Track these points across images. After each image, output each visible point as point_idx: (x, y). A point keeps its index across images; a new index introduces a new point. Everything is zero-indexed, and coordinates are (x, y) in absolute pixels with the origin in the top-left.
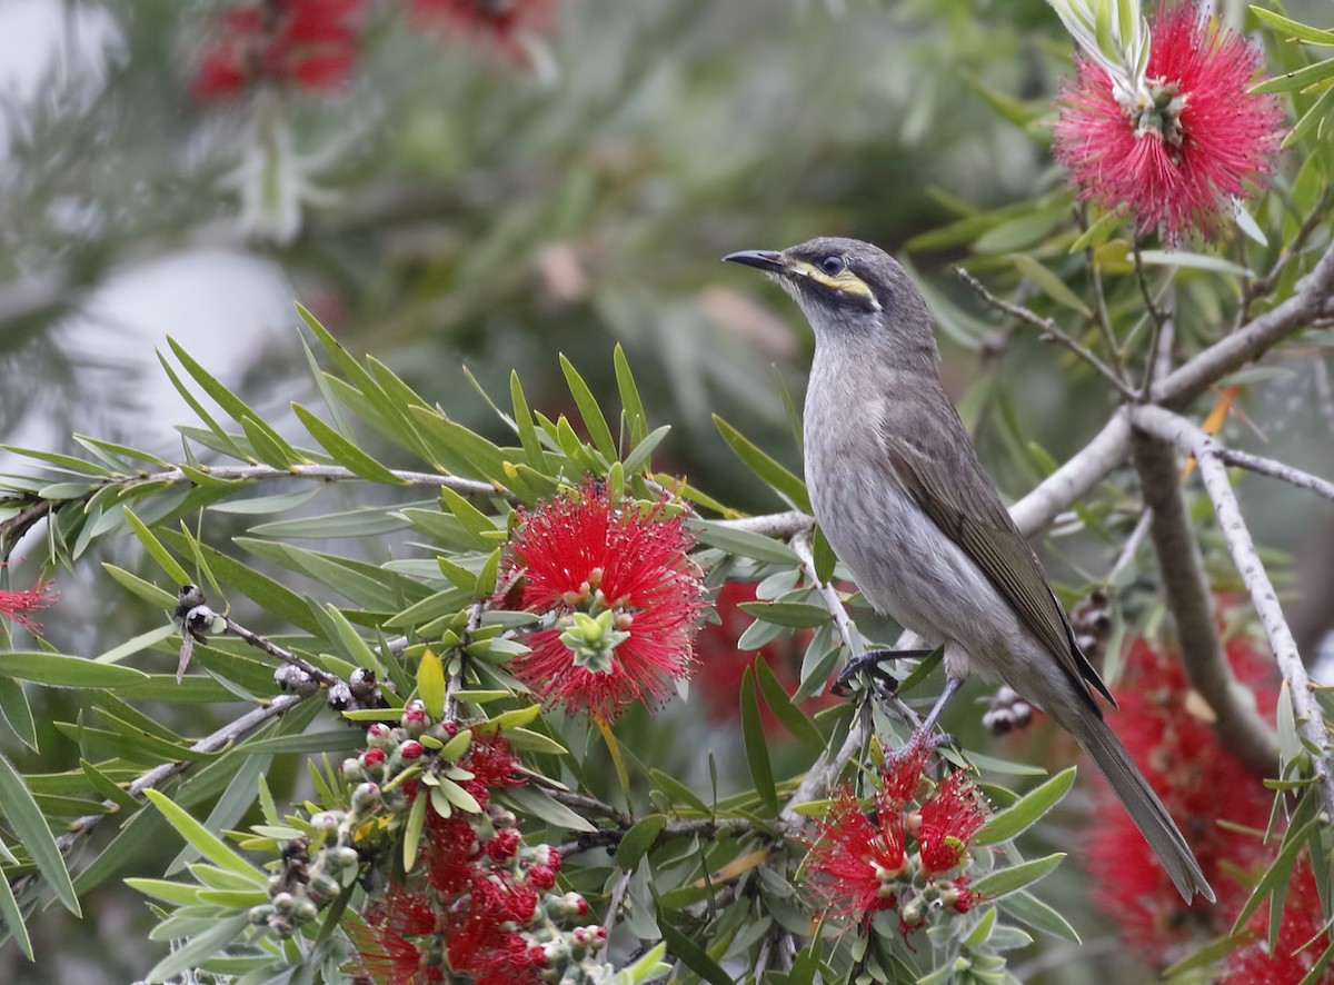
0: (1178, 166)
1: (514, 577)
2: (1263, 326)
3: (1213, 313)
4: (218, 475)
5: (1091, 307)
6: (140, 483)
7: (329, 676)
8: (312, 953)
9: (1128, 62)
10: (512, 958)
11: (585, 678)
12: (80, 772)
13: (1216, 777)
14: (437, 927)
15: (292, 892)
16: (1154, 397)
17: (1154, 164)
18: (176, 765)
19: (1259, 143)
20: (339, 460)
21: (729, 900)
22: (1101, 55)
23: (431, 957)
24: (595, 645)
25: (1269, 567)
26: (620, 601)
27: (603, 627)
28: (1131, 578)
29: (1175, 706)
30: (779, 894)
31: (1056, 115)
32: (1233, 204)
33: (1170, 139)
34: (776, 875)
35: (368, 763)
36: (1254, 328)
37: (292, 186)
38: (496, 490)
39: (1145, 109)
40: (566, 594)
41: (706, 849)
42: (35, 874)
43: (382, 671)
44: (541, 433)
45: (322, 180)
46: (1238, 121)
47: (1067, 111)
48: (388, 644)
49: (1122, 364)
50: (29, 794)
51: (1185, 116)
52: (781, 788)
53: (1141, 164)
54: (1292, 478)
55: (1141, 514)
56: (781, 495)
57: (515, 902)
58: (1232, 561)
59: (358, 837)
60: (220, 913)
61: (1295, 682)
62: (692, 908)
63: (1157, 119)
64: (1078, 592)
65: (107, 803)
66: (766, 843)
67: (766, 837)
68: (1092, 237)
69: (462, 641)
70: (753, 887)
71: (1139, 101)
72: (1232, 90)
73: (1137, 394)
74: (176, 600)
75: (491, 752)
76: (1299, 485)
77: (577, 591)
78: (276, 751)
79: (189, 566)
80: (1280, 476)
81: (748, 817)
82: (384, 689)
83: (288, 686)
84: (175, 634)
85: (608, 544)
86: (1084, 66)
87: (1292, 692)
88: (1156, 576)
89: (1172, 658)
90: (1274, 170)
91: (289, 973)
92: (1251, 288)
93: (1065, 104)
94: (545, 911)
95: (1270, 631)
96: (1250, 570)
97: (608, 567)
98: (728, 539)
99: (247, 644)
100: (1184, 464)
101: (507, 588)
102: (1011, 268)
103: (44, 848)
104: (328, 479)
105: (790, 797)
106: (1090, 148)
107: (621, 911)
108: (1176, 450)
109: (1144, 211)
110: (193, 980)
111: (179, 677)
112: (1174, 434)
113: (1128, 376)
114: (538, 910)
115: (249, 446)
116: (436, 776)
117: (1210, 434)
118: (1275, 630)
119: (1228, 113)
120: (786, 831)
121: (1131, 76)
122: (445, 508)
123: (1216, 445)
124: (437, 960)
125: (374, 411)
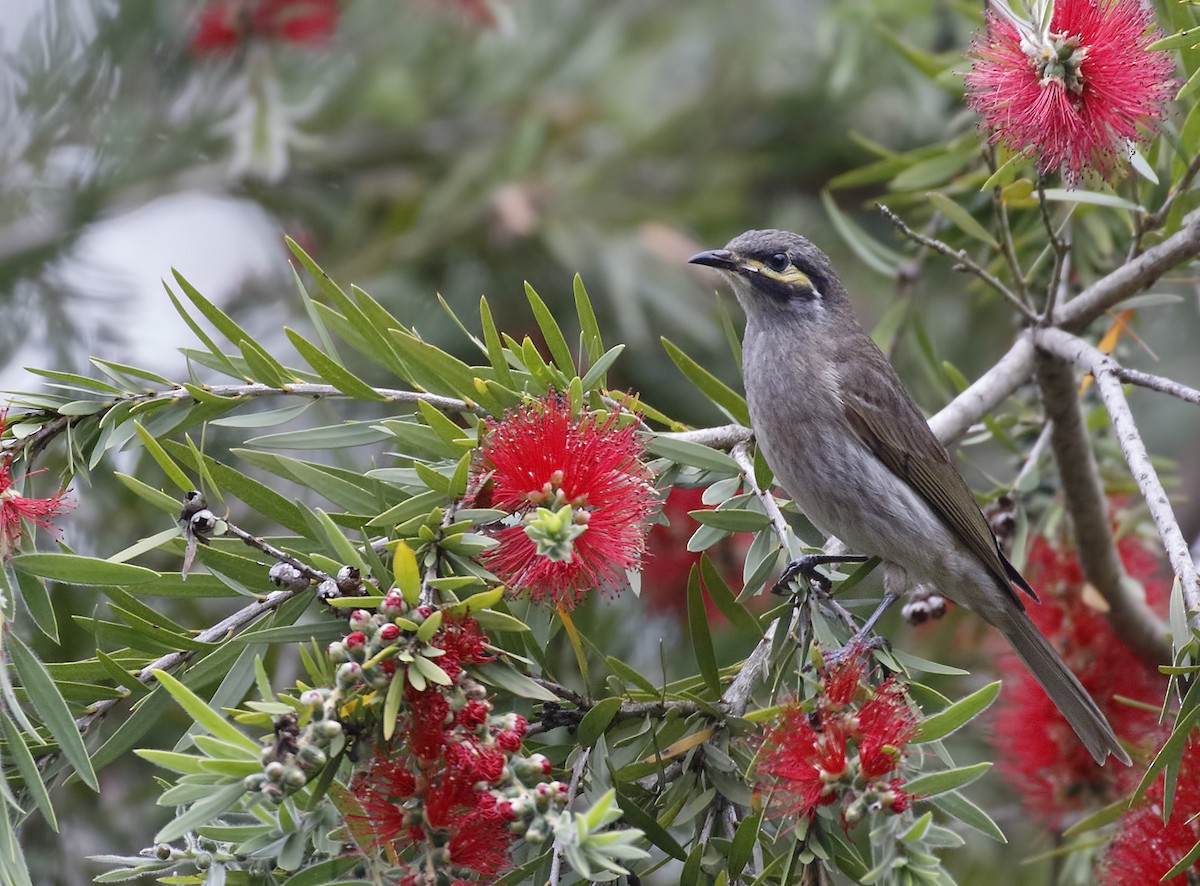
0: (1079, 112)
1: (484, 478)
2: (1153, 256)
3: (1106, 245)
4: (218, 393)
5: (998, 239)
6: (148, 401)
7: (319, 573)
8: (304, 823)
9: (1034, 17)
10: (483, 813)
11: (547, 568)
12: (94, 660)
13: (1108, 661)
14: (418, 789)
15: (282, 761)
16: (1055, 321)
17: (1057, 110)
18: (181, 653)
19: (1152, 91)
20: (327, 380)
21: (677, 774)
22: (1010, 10)
23: (413, 816)
24: (557, 537)
25: (1160, 472)
26: (579, 499)
27: (563, 520)
28: (1035, 483)
29: (1072, 597)
30: (723, 769)
31: (968, 65)
32: (1128, 146)
33: (1072, 88)
34: (720, 752)
35: (350, 645)
36: (1146, 258)
37: (280, 133)
38: (467, 406)
39: (1050, 60)
40: (530, 493)
41: (656, 727)
42: (55, 752)
43: (366, 569)
44: (508, 355)
45: (307, 127)
46: (1133, 70)
47: (977, 61)
48: (372, 544)
49: (1026, 291)
50: (52, 681)
51: (1085, 66)
52: (723, 673)
53: (1046, 110)
54: (1182, 395)
55: (1043, 425)
56: (723, 409)
57: (484, 763)
58: (1127, 468)
59: (344, 713)
60: (221, 780)
61: (1186, 578)
62: (643, 781)
63: (1061, 69)
64: (987, 496)
65: (120, 688)
66: (709, 723)
67: (711, 717)
68: (1000, 178)
69: (437, 537)
70: (699, 762)
71: (1044, 53)
72: (1128, 43)
73: (1041, 318)
74: (182, 505)
75: (462, 632)
76: (1188, 400)
77: (541, 491)
78: (271, 641)
79: (193, 475)
80: (1171, 392)
81: (693, 700)
82: (367, 584)
83: (282, 583)
84: (180, 536)
85: (568, 447)
86: (994, 22)
87: (1183, 587)
88: (1056, 482)
89: (1068, 555)
90: (1164, 116)
91: (283, 840)
92: (1143, 222)
93: (975, 56)
94: (513, 771)
95: (1163, 532)
96: (1144, 477)
97: (568, 471)
98: (675, 449)
99: (244, 544)
100: (1082, 380)
101: (478, 489)
102: (926, 202)
103: (66, 730)
104: (316, 396)
105: (731, 682)
106: (1000, 95)
107: (581, 784)
108: (1075, 367)
109: (1047, 153)
110: (197, 847)
111: (184, 574)
112: (1075, 354)
113: (1031, 301)
114: (505, 770)
115: (245, 366)
116: (412, 655)
117: (1107, 354)
118: (1167, 531)
119: (1124, 63)
120: (728, 712)
121: (1037, 31)
122: (421, 420)
123: (1113, 365)
124: (418, 820)
125: (358, 335)
